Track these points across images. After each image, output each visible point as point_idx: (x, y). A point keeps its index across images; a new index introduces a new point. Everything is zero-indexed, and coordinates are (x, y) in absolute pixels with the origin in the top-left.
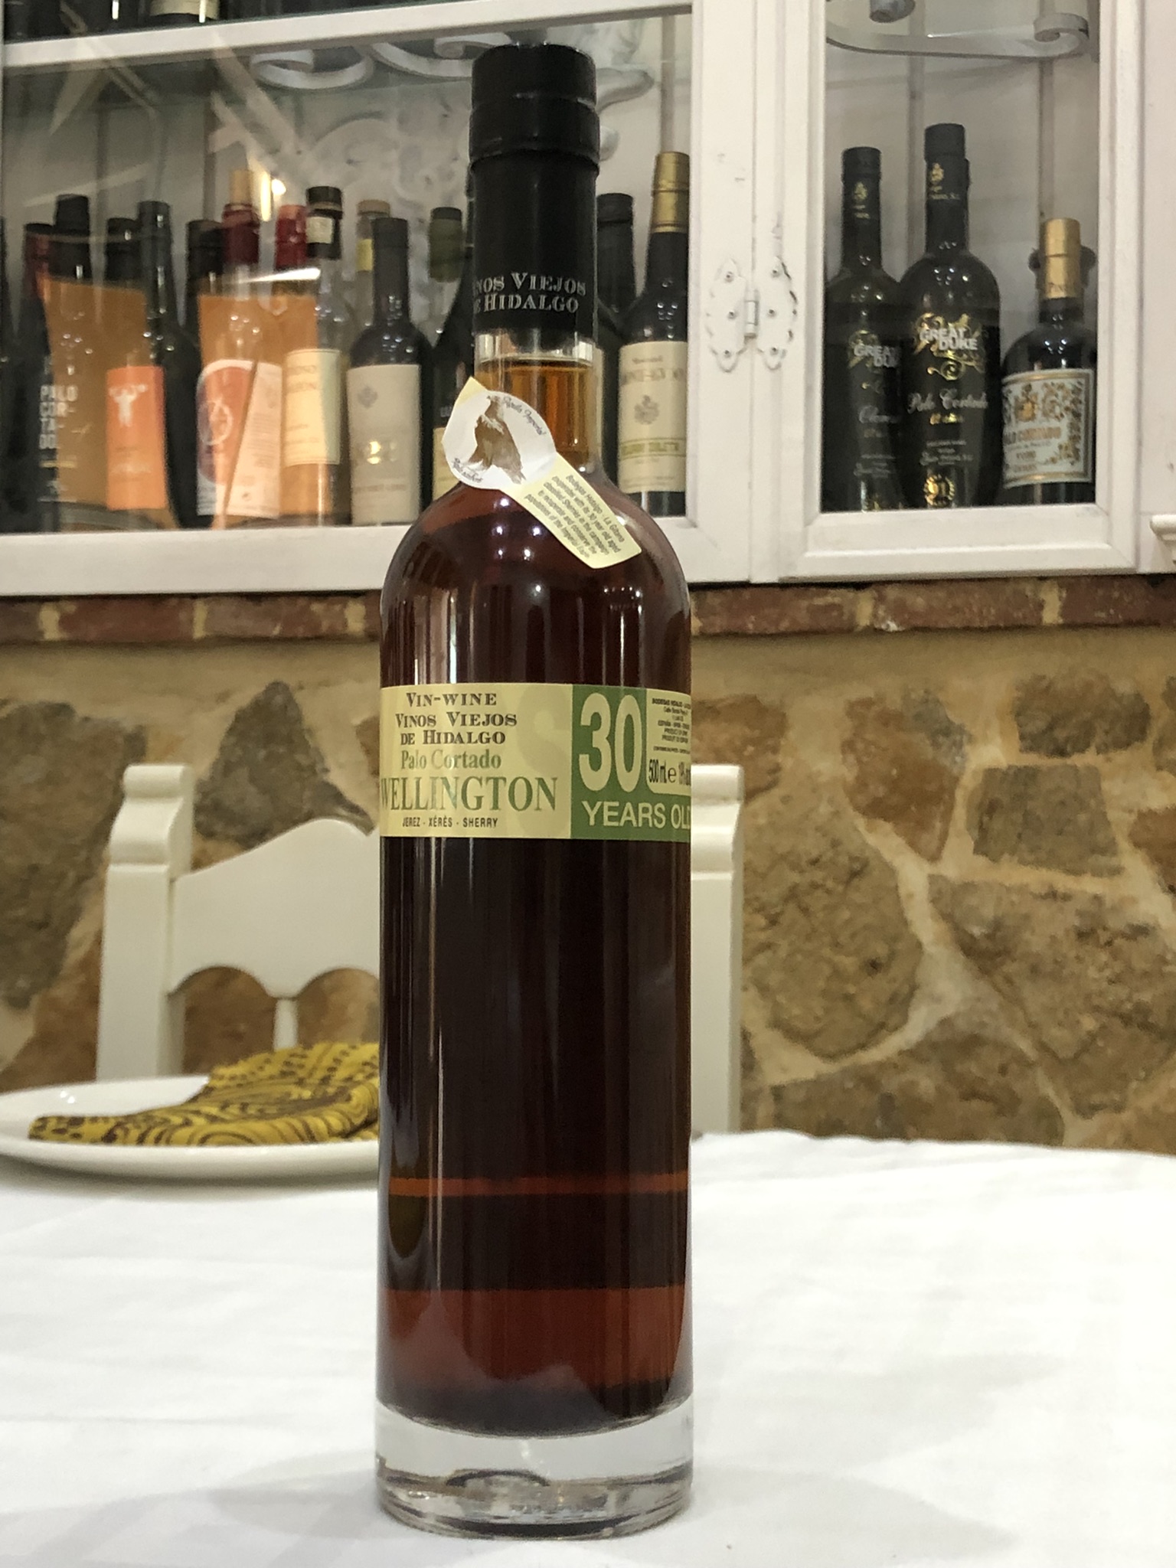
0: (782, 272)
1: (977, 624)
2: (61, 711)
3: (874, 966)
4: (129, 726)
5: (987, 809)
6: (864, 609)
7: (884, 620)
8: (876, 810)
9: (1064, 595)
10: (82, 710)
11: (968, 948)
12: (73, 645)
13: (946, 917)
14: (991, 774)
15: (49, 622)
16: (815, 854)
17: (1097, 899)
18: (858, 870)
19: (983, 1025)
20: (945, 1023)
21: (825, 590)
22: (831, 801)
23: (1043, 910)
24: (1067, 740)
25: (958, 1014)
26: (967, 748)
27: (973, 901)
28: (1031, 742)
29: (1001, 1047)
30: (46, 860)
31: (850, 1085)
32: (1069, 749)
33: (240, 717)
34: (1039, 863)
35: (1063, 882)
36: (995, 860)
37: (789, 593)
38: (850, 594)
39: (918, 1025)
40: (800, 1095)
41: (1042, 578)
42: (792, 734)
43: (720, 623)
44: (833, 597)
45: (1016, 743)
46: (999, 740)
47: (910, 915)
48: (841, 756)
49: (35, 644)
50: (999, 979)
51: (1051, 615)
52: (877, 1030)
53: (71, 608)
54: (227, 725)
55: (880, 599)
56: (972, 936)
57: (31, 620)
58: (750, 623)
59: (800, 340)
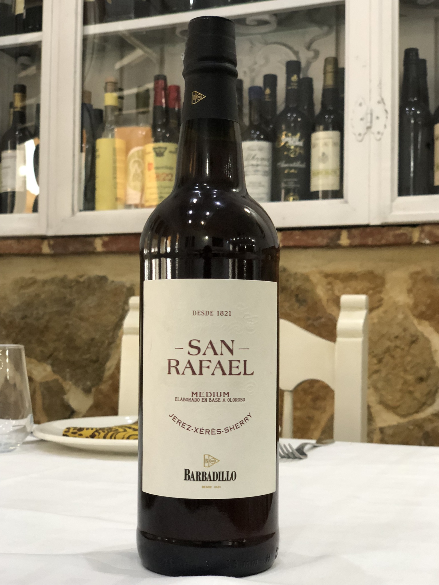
0: (382, 101)
2: (103, 279)
3: (421, 380)
4: (128, 285)
7: (424, 239)
8: (421, 316)
10: (111, 278)
12: (107, 253)
15: (99, 245)
16: (397, 334)
18: (414, 340)
21: (399, 228)
22: (403, 313)
30: (97, 336)
31: (411, 427)
37: (385, 229)
38: (410, 229)
40: (390, 432)
42: (388, 286)
43: (357, 241)
44: (402, 231)
48: (407, 294)
49: (94, 253)
52: (422, 406)
53: (106, 239)
55: (422, 231)
57: (91, 244)
58: (370, 241)
59: (389, 129)
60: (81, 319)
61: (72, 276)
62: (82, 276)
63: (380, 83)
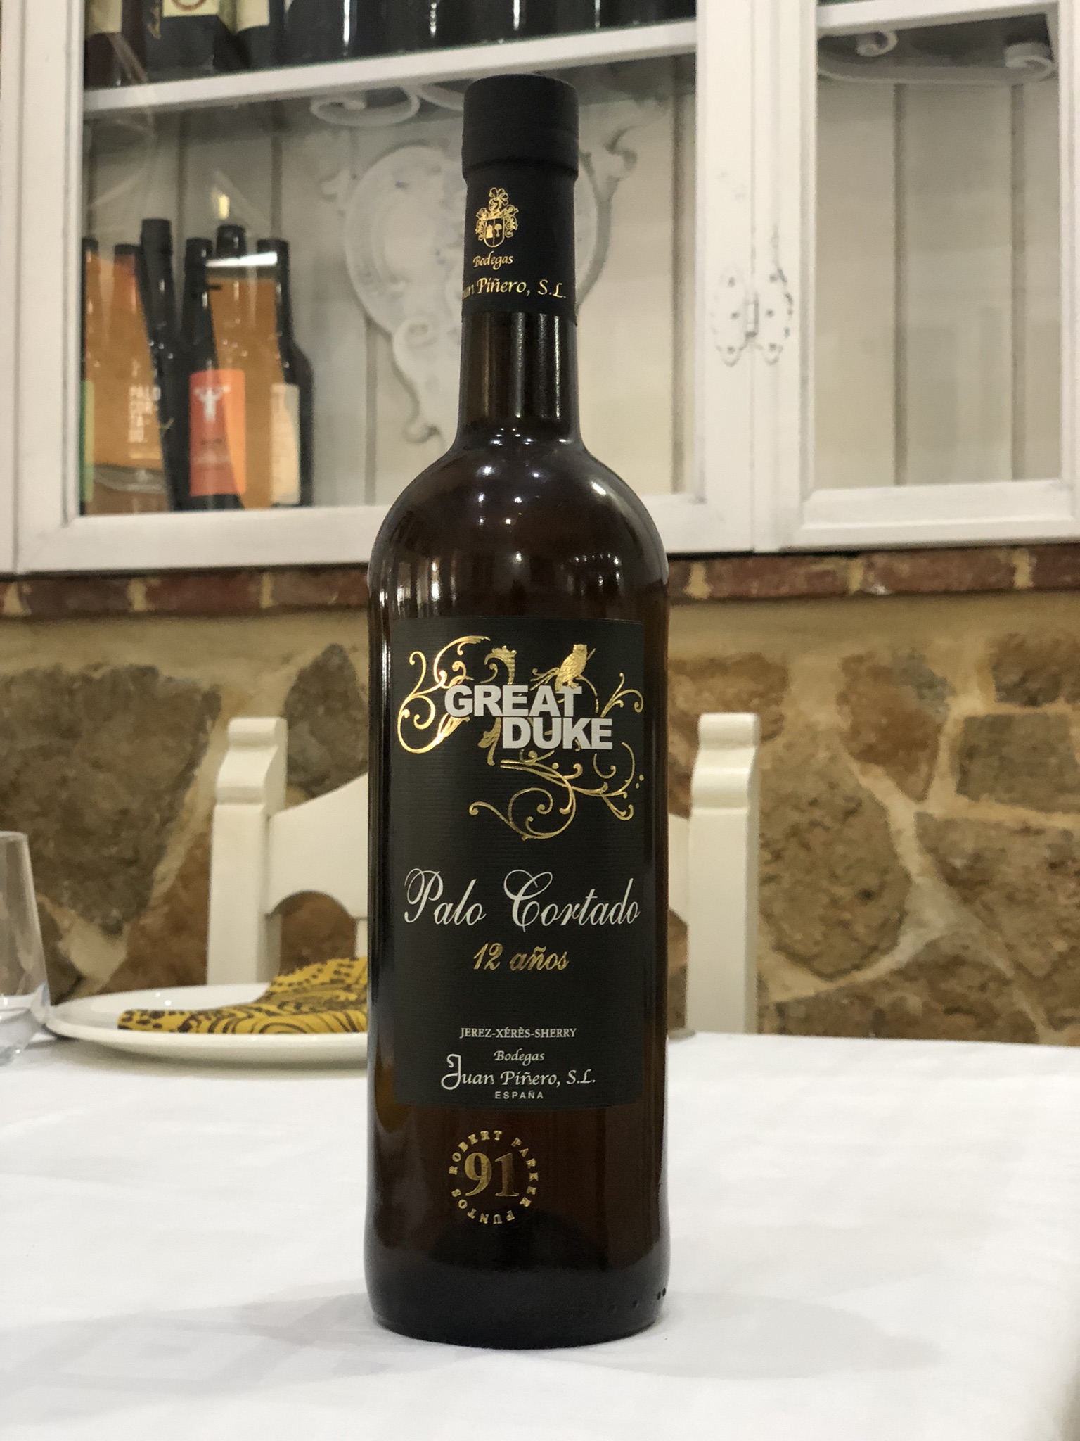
0: (779, 276)
1: (955, 586)
2: (149, 672)
3: (867, 895)
4: (205, 686)
5: (967, 753)
6: (856, 576)
7: (873, 584)
8: (868, 755)
9: (1034, 560)
10: (165, 671)
11: (952, 878)
12: (158, 614)
13: (932, 850)
14: (970, 721)
15: (138, 597)
16: (813, 795)
17: (1067, 834)
18: (852, 810)
19: (966, 948)
20: (931, 946)
21: (817, 559)
22: (828, 748)
23: (1018, 844)
24: (1039, 691)
25: (942, 938)
26: (949, 700)
27: (954, 836)
28: (1007, 693)
29: (981, 967)
30: (135, 805)
31: (845, 1001)
32: (1040, 698)
33: (303, 677)
34: (1014, 802)
35: (1036, 818)
36: (975, 798)
37: (787, 562)
38: (843, 562)
39: (907, 947)
40: (800, 1012)
41: (1014, 546)
42: (794, 688)
43: (726, 589)
44: (826, 565)
45: (993, 694)
46: (977, 692)
47: (900, 850)
48: (836, 707)
49: (124, 614)
50: (978, 906)
51: (1023, 579)
52: (871, 953)
53: (155, 582)
54: (291, 683)
55: (870, 566)
56: (954, 869)
57: (121, 593)
58: (754, 588)
59: (795, 337)
60: (97, 765)
61: (73, 666)
62: (96, 667)
63: (776, 236)
